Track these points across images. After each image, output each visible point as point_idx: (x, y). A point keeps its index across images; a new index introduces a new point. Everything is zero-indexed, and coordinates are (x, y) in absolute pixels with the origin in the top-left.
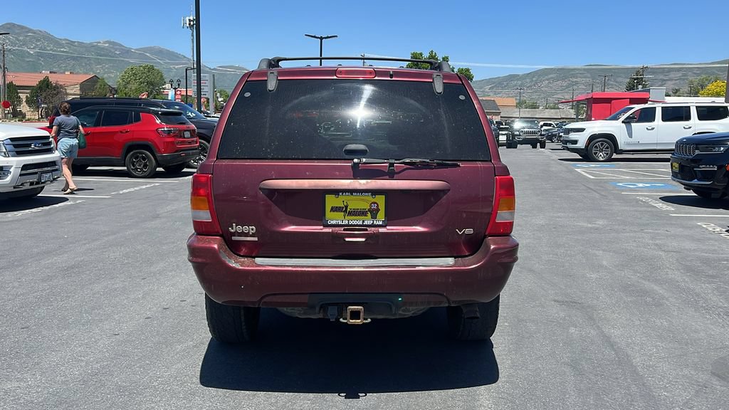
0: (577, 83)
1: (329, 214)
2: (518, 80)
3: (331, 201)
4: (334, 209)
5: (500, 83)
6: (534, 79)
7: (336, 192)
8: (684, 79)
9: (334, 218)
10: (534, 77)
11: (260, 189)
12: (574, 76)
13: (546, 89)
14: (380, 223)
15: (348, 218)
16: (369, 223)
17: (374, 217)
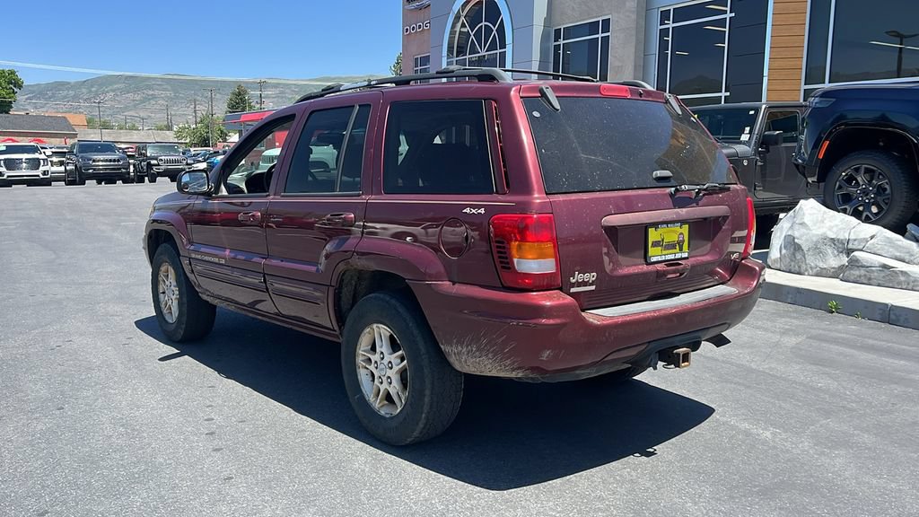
0: (154, 97)
1: (651, 251)
2: (68, 89)
3: (653, 235)
4: (656, 244)
5: (40, 93)
6: (93, 89)
7: (656, 225)
8: (282, 97)
9: (656, 254)
10: (92, 86)
11: (602, 227)
12: (149, 87)
13: (113, 103)
14: (686, 255)
15: (664, 252)
16: (678, 256)
17: (681, 249)
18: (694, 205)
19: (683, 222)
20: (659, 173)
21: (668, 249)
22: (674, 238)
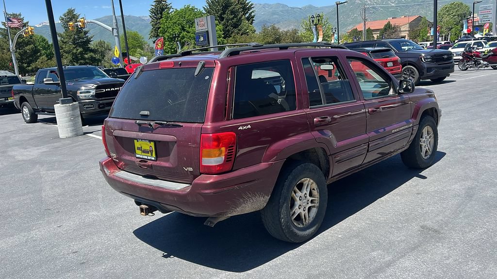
4: (138, 148)
7: (137, 139)
14: (153, 159)
15: (143, 154)
16: (149, 158)
17: (152, 155)
18: (150, 132)
19: (150, 141)
20: (143, 113)
21: (144, 153)
22: (148, 148)
